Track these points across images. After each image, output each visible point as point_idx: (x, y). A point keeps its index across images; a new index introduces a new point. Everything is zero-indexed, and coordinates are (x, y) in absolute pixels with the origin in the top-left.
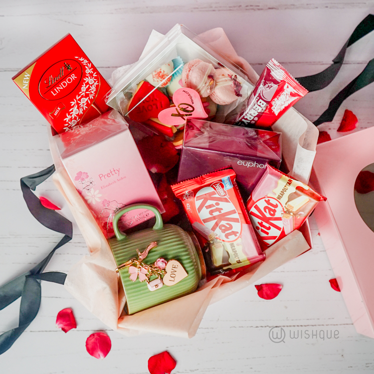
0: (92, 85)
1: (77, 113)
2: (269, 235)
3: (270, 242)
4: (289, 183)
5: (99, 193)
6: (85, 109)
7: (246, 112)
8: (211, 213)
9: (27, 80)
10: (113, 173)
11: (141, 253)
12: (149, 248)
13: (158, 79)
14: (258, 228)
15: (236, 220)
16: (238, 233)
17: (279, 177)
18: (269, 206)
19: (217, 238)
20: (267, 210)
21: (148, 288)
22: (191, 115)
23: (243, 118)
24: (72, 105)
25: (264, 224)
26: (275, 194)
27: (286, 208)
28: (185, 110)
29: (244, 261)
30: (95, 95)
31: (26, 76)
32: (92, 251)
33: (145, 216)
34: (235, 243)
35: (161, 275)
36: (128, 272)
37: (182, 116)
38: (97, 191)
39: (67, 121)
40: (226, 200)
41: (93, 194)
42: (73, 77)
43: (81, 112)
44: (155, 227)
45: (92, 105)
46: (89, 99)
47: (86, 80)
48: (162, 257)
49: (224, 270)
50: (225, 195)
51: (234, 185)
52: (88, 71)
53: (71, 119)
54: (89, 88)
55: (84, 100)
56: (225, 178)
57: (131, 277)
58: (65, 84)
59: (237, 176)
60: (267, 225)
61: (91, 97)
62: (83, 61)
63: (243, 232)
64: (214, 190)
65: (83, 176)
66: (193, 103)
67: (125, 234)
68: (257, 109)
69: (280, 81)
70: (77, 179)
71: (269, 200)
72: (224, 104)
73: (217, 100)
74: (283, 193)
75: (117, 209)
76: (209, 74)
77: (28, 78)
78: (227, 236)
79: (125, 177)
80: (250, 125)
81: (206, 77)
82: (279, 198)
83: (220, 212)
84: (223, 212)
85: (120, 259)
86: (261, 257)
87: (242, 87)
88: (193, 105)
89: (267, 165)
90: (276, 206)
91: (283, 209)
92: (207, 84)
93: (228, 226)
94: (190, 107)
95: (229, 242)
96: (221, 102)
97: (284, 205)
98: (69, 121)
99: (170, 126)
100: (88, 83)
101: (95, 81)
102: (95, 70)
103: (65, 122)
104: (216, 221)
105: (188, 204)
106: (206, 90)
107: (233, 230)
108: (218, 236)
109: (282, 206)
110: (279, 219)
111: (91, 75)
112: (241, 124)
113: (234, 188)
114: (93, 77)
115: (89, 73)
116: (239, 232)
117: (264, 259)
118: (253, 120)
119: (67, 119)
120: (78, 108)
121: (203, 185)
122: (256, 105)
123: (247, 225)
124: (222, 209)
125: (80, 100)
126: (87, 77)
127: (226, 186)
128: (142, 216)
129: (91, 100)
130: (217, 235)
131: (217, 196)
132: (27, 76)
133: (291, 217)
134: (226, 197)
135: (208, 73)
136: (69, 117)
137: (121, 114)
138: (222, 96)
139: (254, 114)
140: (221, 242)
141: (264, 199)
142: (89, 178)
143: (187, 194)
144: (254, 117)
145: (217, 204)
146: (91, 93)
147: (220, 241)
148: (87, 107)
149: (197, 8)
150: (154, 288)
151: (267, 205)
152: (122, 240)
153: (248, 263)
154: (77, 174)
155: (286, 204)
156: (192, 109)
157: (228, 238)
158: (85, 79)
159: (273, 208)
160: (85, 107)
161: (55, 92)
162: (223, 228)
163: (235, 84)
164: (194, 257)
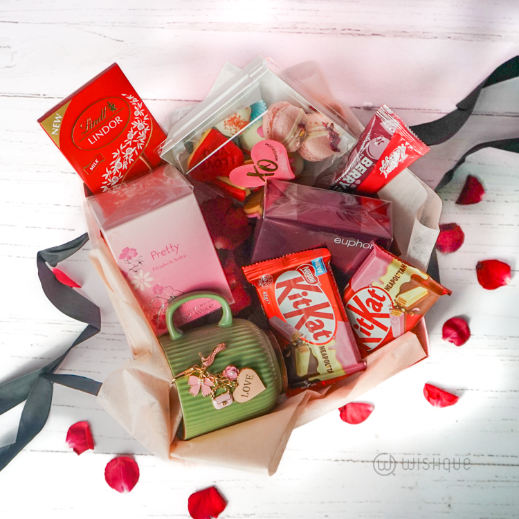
0: (141, 131)
1: (120, 168)
2: (371, 336)
3: (373, 345)
4: (403, 270)
5: (149, 276)
6: (130, 162)
7: (346, 173)
8: (296, 305)
9: (58, 123)
10: (170, 250)
11: (205, 358)
12: (216, 352)
13: (231, 127)
14: (357, 327)
15: (329, 316)
16: (331, 333)
17: (389, 261)
18: (374, 299)
19: (302, 339)
20: (370, 304)
21: (212, 406)
22: (273, 174)
23: (341, 180)
24: (114, 157)
25: (366, 321)
26: (383, 283)
27: (397, 302)
28: (265, 168)
29: (338, 371)
30: (145, 144)
31: (56, 118)
32: (137, 353)
33: (208, 307)
34: (326, 346)
35: (230, 388)
36: (187, 383)
37: (260, 176)
38: (148, 274)
39: (106, 178)
40: (317, 290)
41: (141, 277)
42: (118, 120)
43: (125, 166)
44: (222, 323)
45: (140, 158)
46: (137, 149)
47: (135, 124)
48: (232, 364)
49: (309, 382)
50: (315, 283)
51: (327, 269)
52: (137, 113)
53: (112, 175)
54: (138, 135)
55: (130, 151)
56: (317, 260)
57: (191, 390)
58: (106, 129)
59: (331, 258)
60: (369, 323)
61: (139, 146)
62: (131, 100)
63: (337, 332)
64: (301, 275)
65: (130, 254)
66: (277, 160)
67: (181, 331)
68: (360, 170)
69: (392, 135)
70: (122, 257)
71: (374, 291)
72: (315, 160)
73: (306, 155)
74: (393, 282)
75: (171, 297)
76: (299, 122)
77: (59, 121)
78: (316, 336)
79: (185, 256)
80: (349, 190)
81: (295, 126)
82: (388, 288)
83: (308, 304)
84: (311, 304)
85: (177, 365)
86: (361, 366)
87: (340, 139)
88: (277, 162)
89: (373, 245)
90: (383, 299)
91: (392, 303)
92: (297, 136)
93: (318, 324)
94: (272, 165)
95: (318, 344)
96: (312, 159)
97: (393, 298)
98: (109, 177)
99: (243, 188)
100: (136, 129)
101: (146, 126)
102: (146, 111)
103: (104, 179)
104: (302, 316)
105: (264, 293)
106: (295, 143)
107: (324, 329)
108: (303, 337)
109: (391, 300)
110: (387, 316)
111: (141, 118)
112: (337, 188)
113: (329, 273)
114: (143, 120)
115: (139, 116)
116: (333, 332)
117: (364, 369)
118: (354, 183)
119: (106, 176)
120: (122, 161)
121: (285, 268)
122: (359, 165)
123: (343, 323)
124: (311, 301)
125: (124, 150)
126: (136, 120)
127: (317, 271)
128: (204, 307)
129: (139, 151)
130: (302, 335)
131: (304, 283)
132: (58, 118)
133: (402, 314)
134: (316, 285)
135: (298, 120)
136: (109, 173)
137: (181, 171)
138: (314, 151)
139: (356, 175)
140: (308, 345)
141: (367, 289)
142: (138, 256)
143: (264, 279)
144: (356, 180)
145: (305, 294)
146: (140, 142)
147: (307, 343)
148: (133, 160)
149: (277, 28)
150: (222, 406)
151: (370, 297)
152: (177, 340)
153: (342, 373)
154: (123, 251)
155: (396, 297)
156: (275, 167)
157: (317, 339)
158: (132, 123)
159: (379, 302)
160: (131, 160)
161: (93, 140)
162: (311, 326)
163: (331, 135)
164: (273, 365)
